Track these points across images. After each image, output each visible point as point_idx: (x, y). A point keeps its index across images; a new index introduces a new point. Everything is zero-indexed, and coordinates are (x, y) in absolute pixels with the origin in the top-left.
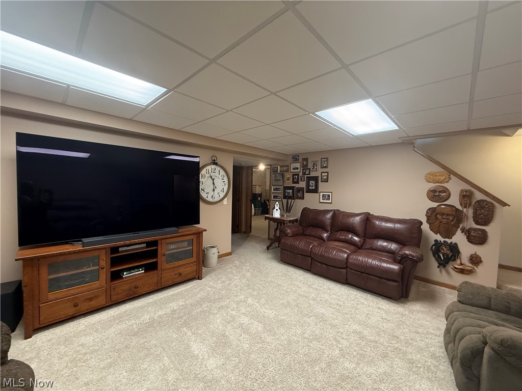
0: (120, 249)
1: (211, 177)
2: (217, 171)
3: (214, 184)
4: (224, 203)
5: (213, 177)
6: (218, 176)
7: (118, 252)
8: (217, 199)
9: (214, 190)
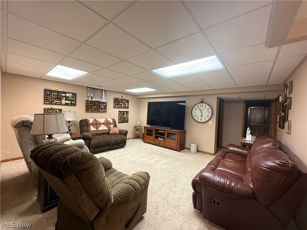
0: (159, 131)
1: (200, 109)
2: (204, 106)
3: (201, 113)
4: (209, 124)
5: (201, 110)
6: (205, 108)
7: (158, 131)
8: (204, 121)
9: (202, 116)
